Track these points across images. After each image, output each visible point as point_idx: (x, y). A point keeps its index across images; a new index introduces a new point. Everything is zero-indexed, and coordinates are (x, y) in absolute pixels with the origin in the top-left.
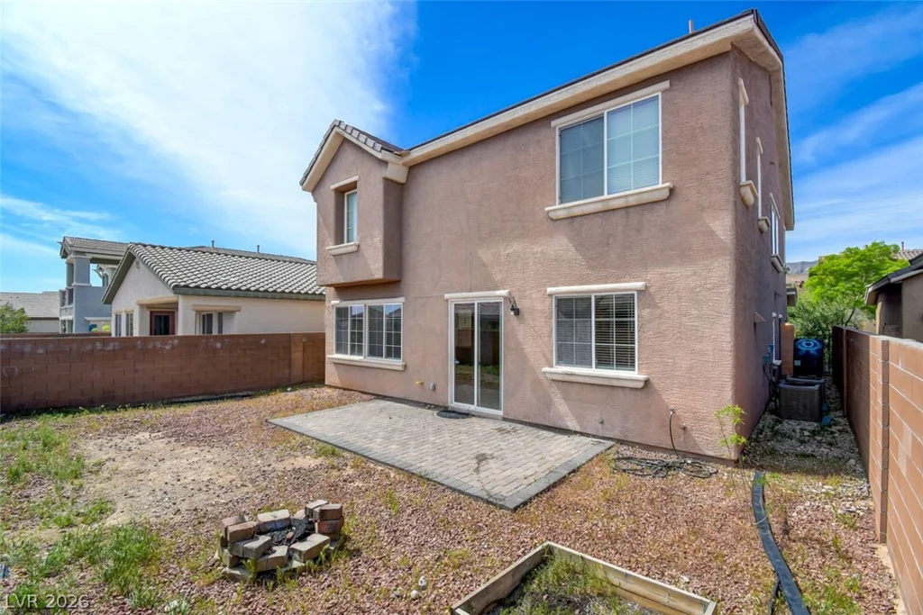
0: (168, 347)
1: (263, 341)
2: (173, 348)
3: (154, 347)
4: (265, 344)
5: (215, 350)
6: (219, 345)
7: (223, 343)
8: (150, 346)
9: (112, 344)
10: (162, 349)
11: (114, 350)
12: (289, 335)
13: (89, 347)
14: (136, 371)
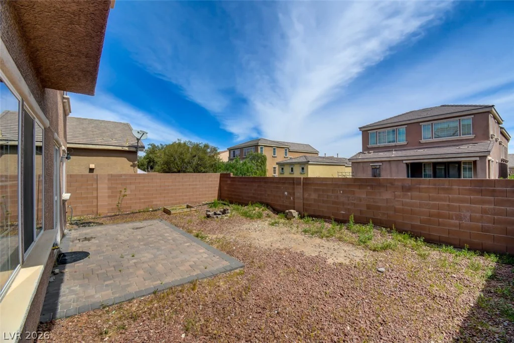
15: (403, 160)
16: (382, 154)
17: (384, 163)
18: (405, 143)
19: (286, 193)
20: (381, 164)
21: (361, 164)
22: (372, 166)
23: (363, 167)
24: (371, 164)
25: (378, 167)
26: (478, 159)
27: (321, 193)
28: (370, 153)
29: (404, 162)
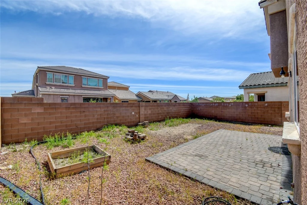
0: (230, 105)
1: (266, 105)
2: (232, 106)
3: (226, 105)
4: (268, 106)
5: (245, 107)
6: (247, 105)
7: (248, 105)
8: (225, 105)
9: (216, 104)
10: (228, 106)
11: (217, 106)
12: (281, 102)
13: (212, 105)
14: (222, 112)
15: (82, 95)
16: (62, 90)
17: (70, 96)
18: (74, 85)
19: (133, 113)
20: (68, 97)
21: (52, 96)
22: (61, 98)
23: (54, 98)
24: (61, 97)
25: (66, 99)
26: (111, 97)
27: (152, 110)
28: (52, 88)
29: (83, 96)
